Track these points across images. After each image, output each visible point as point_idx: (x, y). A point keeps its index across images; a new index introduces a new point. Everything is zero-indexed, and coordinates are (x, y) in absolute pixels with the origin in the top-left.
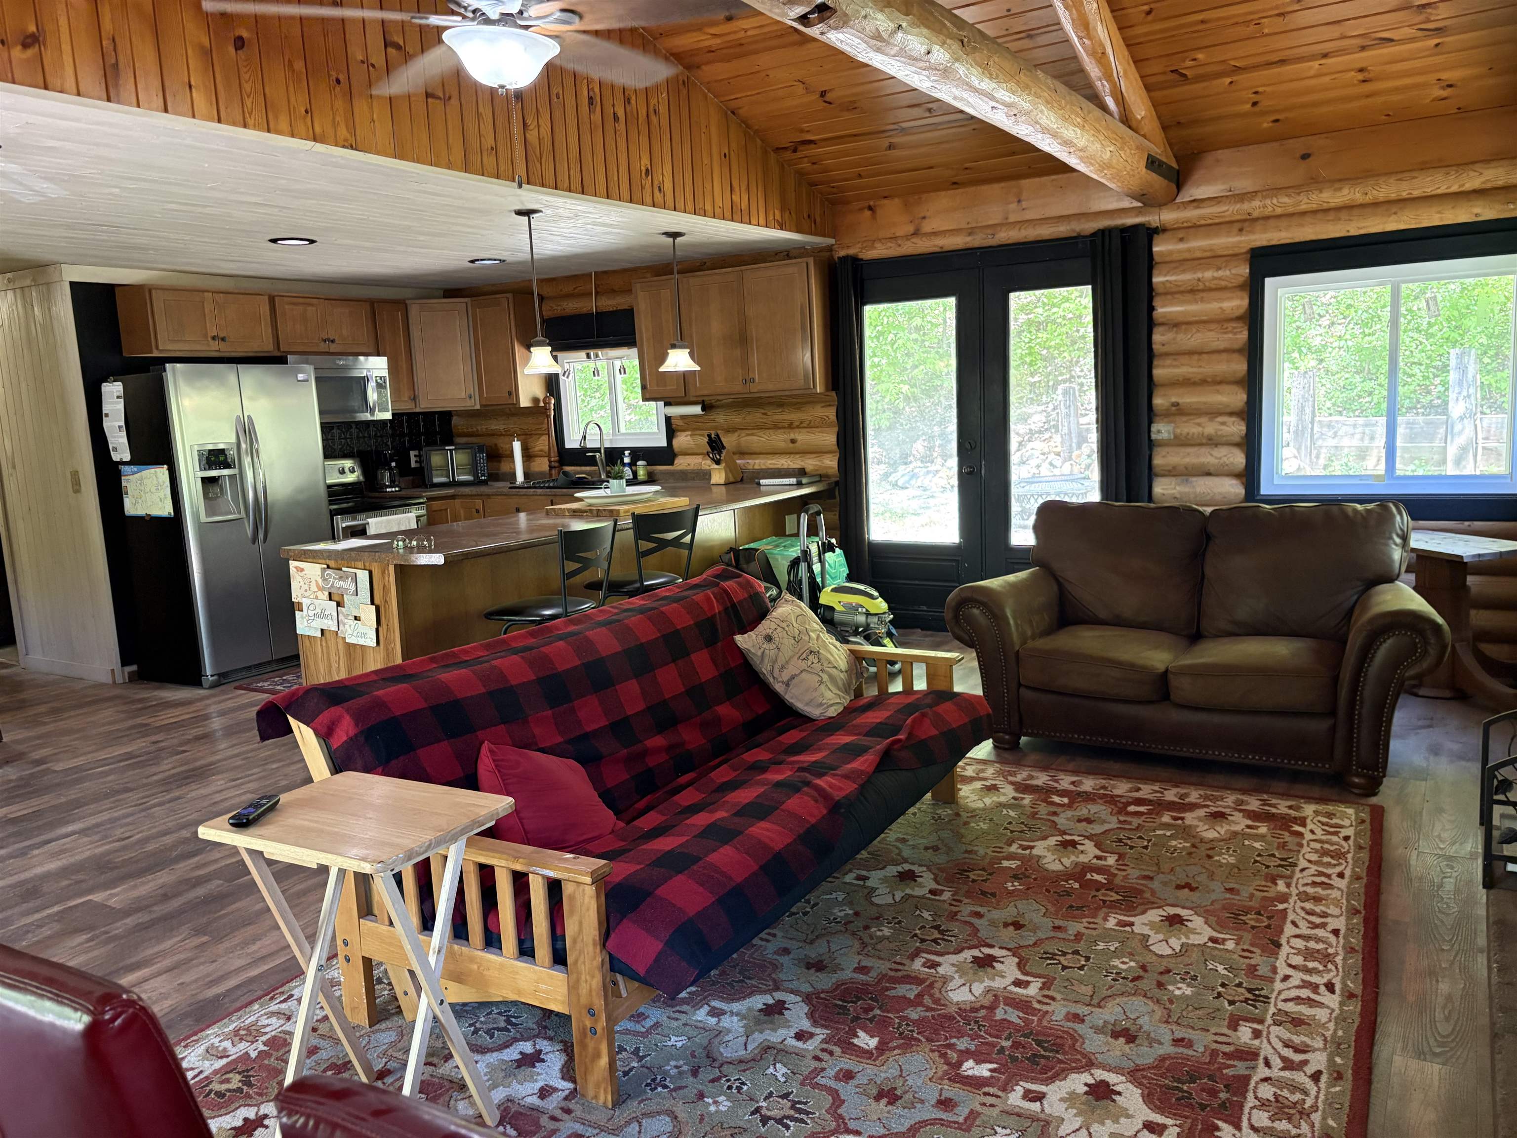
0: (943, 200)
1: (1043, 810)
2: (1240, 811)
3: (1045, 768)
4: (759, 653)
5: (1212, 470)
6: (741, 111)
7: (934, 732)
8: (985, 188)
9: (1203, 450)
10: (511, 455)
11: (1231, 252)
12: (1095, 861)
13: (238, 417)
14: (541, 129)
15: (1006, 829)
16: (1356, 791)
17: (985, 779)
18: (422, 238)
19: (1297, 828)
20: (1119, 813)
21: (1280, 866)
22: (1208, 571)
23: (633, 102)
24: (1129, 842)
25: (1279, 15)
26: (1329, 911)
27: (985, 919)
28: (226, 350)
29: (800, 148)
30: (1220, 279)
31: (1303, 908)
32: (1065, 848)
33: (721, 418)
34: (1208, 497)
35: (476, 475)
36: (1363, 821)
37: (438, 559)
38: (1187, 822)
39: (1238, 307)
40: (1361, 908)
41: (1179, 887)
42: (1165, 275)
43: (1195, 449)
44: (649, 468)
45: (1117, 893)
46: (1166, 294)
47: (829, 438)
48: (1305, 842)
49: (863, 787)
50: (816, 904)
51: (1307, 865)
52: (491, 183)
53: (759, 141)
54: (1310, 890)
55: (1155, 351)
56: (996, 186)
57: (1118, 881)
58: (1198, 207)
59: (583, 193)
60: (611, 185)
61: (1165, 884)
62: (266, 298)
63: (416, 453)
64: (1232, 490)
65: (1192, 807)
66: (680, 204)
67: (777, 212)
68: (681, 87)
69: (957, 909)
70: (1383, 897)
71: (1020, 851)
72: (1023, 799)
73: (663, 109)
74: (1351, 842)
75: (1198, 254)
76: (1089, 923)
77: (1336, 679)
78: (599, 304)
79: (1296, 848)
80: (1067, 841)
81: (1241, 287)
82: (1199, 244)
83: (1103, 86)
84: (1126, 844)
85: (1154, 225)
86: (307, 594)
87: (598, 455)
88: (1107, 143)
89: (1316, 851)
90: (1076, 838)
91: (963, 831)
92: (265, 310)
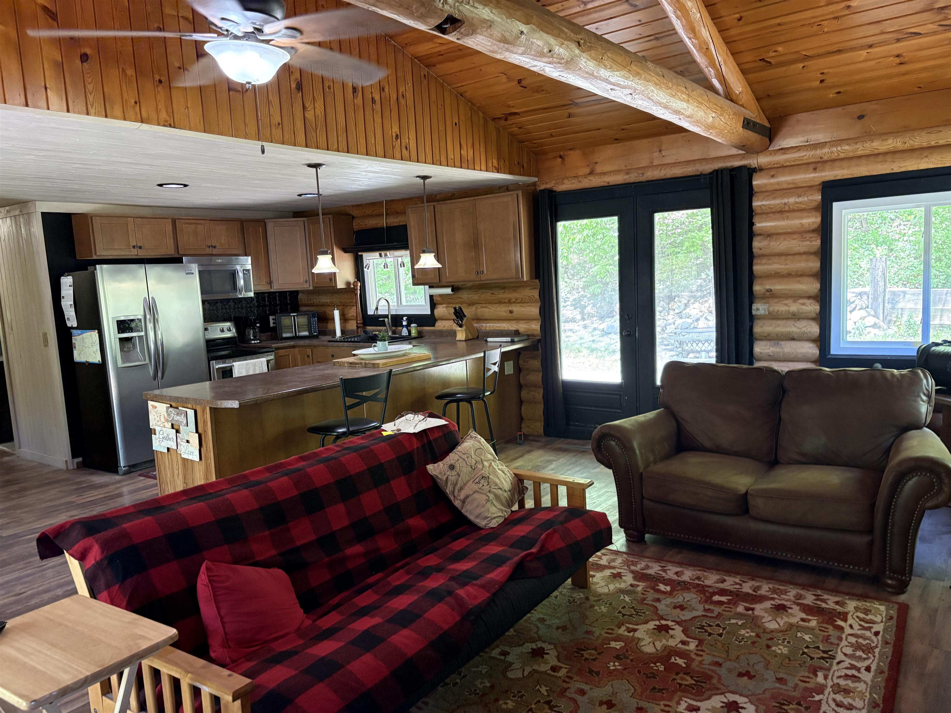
0: (609, 151)
1: (651, 595)
2: (798, 604)
3: (658, 560)
4: (444, 478)
5: (795, 336)
6: (467, 94)
7: (561, 544)
8: (636, 143)
9: (790, 322)
10: (333, 319)
11: (808, 184)
12: (680, 645)
13: (145, 298)
14: (317, 110)
15: (620, 612)
16: (890, 590)
17: (614, 568)
18: (256, 182)
19: (840, 623)
20: (706, 601)
21: (823, 658)
22: (784, 416)
23: (386, 90)
24: (708, 629)
25: (835, 18)
26: (854, 704)
27: (587, 696)
28: (142, 254)
29: (509, 118)
30: (800, 203)
31: (834, 700)
32: (660, 632)
33: (465, 296)
34: (793, 356)
35: (310, 331)
36: (891, 618)
37: (235, 404)
38: (756, 613)
39: (813, 223)
40: (880, 702)
41: (741, 675)
42: (762, 201)
43: (784, 321)
44: (419, 328)
45: (692, 677)
46: (763, 213)
47: (534, 310)
48: (844, 636)
49: (495, 594)
50: (465, 676)
51: (842, 657)
52: (279, 147)
53: (481, 114)
54: (842, 682)
55: (755, 253)
56: (645, 141)
57: (694, 665)
58: (784, 154)
59: (348, 152)
60: (369, 146)
61: (730, 671)
62: (170, 220)
63: (274, 317)
64: (810, 351)
65: (761, 599)
66: (422, 157)
67: (495, 161)
68: (423, 79)
69: (568, 685)
70: (899, 691)
71: (626, 633)
72: (638, 586)
73: (409, 95)
74: (880, 637)
75: (785, 186)
76: (665, 706)
77: (872, 507)
78: (388, 221)
79: (835, 641)
80: (662, 625)
81: (815, 209)
82: (785, 179)
83: (710, 71)
84: (706, 631)
85: (753, 166)
86: (158, 424)
87: (386, 320)
88: (709, 111)
89: (851, 645)
90: (670, 623)
91: (588, 613)
92: (169, 228)
